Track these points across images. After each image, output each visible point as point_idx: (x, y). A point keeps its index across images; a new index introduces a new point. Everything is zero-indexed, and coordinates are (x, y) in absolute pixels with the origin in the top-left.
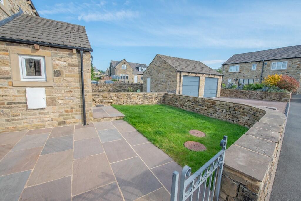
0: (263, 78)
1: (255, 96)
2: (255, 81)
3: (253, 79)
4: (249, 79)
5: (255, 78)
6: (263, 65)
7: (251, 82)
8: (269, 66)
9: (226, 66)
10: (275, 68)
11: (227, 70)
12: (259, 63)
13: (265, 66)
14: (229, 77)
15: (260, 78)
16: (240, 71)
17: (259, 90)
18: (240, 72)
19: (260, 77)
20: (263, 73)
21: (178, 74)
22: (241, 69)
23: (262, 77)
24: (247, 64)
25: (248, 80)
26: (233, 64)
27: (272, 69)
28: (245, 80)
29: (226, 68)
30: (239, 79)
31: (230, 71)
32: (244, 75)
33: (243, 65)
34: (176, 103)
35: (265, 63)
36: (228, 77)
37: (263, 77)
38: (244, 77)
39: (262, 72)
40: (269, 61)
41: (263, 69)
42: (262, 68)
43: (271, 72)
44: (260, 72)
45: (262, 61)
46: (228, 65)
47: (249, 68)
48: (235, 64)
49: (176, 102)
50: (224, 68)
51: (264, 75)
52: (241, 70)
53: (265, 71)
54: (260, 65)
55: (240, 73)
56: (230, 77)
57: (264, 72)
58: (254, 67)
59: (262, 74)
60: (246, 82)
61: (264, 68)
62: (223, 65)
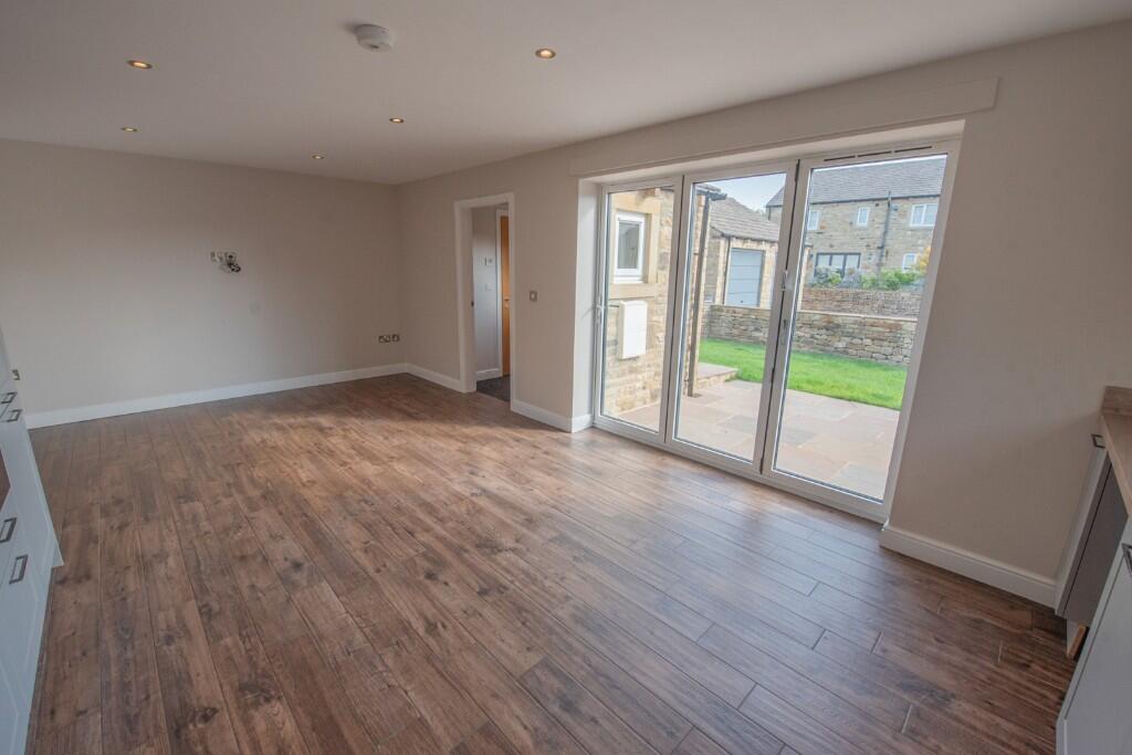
0: (887, 253)
1: (895, 307)
2: (865, 259)
3: (859, 254)
4: (846, 255)
5: (863, 250)
6: (889, 211)
7: (852, 262)
8: (904, 214)
10: (919, 222)
12: (877, 205)
13: (894, 215)
15: (879, 251)
16: (822, 228)
17: (907, 288)
18: (822, 231)
19: (879, 248)
20: (888, 238)
21: (723, 242)
22: (823, 221)
23: (882, 248)
24: (841, 206)
25: (842, 257)
27: (911, 225)
28: (835, 257)
30: (818, 254)
32: (834, 243)
33: (829, 209)
34: (756, 334)
35: (894, 204)
37: (886, 248)
38: (831, 246)
39: (885, 233)
40: (906, 201)
41: (886, 224)
42: (883, 220)
43: (909, 233)
44: (879, 233)
45: (886, 199)
47: (849, 220)
49: (756, 330)
50: (773, 220)
51: (889, 242)
52: (824, 224)
53: (893, 229)
54: (880, 212)
55: (820, 236)
57: (889, 234)
58: (864, 216)
59: (884, 239)
60: (838, 263)
61: (891, 221)
62: (767, 206)
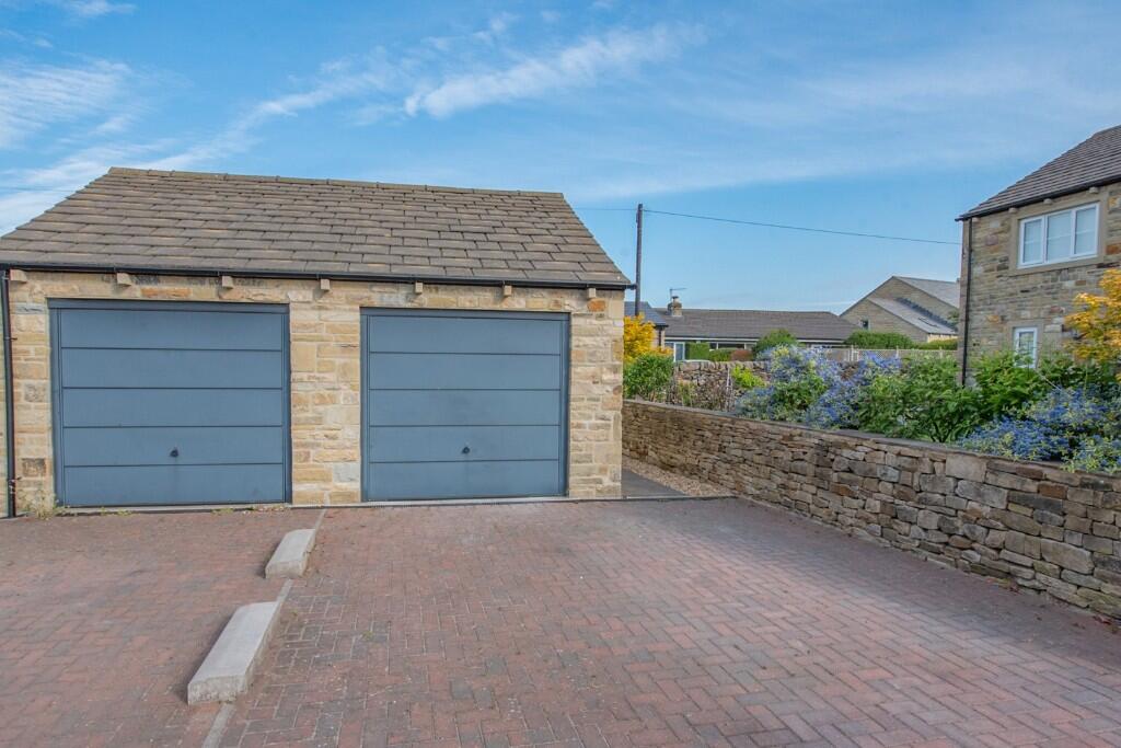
9: (994, 223)
11: (1000, 255)
14: (1017, 317)
16: (1111, 250)
18: (1113, 258)
22: (1112, 231)
26: (1039, 200)
29: (992, 244)
31: (1022, 265)
36: (1010, 311)
46: (1004, 215)
48: (1063, 202)
50: (976, 246)
52: (1115, 240)
56: (1026, 314)
62: (965, 218)
